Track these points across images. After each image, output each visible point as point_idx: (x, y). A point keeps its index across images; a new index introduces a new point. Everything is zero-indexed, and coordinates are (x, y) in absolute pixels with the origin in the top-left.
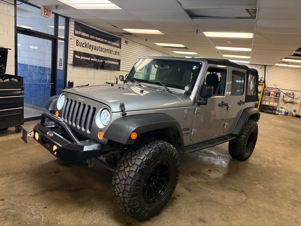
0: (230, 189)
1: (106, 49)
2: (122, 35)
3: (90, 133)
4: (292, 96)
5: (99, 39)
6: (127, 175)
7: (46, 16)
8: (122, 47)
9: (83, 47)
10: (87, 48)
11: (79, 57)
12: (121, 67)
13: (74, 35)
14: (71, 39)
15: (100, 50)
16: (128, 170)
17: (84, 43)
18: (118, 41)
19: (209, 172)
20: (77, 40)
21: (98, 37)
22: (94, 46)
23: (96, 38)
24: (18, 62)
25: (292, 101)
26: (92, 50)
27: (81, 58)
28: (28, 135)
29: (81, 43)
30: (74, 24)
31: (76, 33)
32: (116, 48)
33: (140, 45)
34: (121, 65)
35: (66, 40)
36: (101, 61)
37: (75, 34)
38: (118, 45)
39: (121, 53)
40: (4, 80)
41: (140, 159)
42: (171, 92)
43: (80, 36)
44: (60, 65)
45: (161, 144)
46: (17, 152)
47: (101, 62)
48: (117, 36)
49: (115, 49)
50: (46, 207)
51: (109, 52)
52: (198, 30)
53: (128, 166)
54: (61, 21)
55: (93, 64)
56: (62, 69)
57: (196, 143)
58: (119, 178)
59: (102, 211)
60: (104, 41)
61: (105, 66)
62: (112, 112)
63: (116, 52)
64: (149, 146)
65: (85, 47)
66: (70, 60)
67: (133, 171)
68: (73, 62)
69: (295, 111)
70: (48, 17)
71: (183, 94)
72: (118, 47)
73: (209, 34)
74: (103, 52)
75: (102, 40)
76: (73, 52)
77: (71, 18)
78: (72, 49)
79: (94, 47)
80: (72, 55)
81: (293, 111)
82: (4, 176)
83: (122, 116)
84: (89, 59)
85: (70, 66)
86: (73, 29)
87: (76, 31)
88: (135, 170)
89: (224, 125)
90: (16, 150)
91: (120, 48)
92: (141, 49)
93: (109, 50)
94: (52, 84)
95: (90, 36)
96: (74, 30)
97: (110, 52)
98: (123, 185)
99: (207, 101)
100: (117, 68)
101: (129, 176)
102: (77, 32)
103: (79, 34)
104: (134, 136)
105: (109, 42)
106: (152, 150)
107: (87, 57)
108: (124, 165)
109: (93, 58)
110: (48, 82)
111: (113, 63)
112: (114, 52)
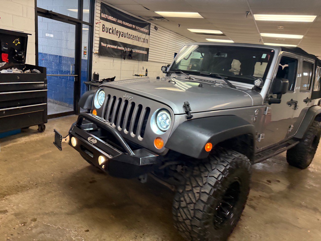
1: (134, 36)
2: (151, 20)
3: (143, 140)
5: (127, 24)
6: (197, 198)
8: (151, 33)
9: (110, 33)
10: (113, 34)
11: (105, 45)
12: (149, 57)
13: (100, 19)
14: (97, 23)
15: (128, 37)
16: (198, 191)
17: (110, 29)
18: (147, 26)
19: (269, 183)
20: (103, 25)
21: (126, 21)
22: (122, 32)
23: (124, 23)
24: (39, 52)
26: (119, 37)
27: (108, 46)
28: (63, 140)
29: (108, 28)
30: (100, 6)
31: (102, 16)
32: (145, 35)
33: (170, 31)
34: (149, 55)
35: (91, 25)
36: (129, 49)
37: (102, 18)
38: (146, 31)
39: (150, 41)
40: (24, 71)
41: (213, 177)
42: (234, 87)
43: (107, 20)
44: (84, 54)
46: (43, 156)
47: (128, 51)
48: (146, 21)
49: (144, 36)
50: (88, 231)
51: (137, 39)
52: (249, 12)
53: (198, 186)
55: (120, 53)
56: (86, 58)
57: (261, 150)
58: (185, 200)
60: (132, 26)
61: (133, 55)
62: (175, 114)
63: (144, 39)
65: (112, 34)
66: (96, 49)
67: (205, 192)
68: (99, 50)
71: (250, 90)
72: (146, 34)
74: (131, 39)
75: (130, 25)
76: (98, 39)
78: (98, 36)
79: (122, 33)
80: (98, 42)
82: (32, 188)
83: (186, 120)
84: (116, 47)
85: (95, 55)
87: (102, 14)
88: (208, 192)
89: (290, 128)
90: (42, 154)
91: (149, 34)
92: (170, 36)
93: (137, 37)
94: (75, 77)
95: (117, 21)
96: (100, 13)
97: (138, 39)
98: (192, 210)
99: (280, 98)
100: (145, 58)
101: (199, 199)
102: (104, 16)
103: (106, 17)
104: (209, 147)
105: (137, 28)
107: (114, 45)
108: (191, 184)
109: (120, 46)
110: (71, 74)
111: (141, 52)
112: (143, 40)
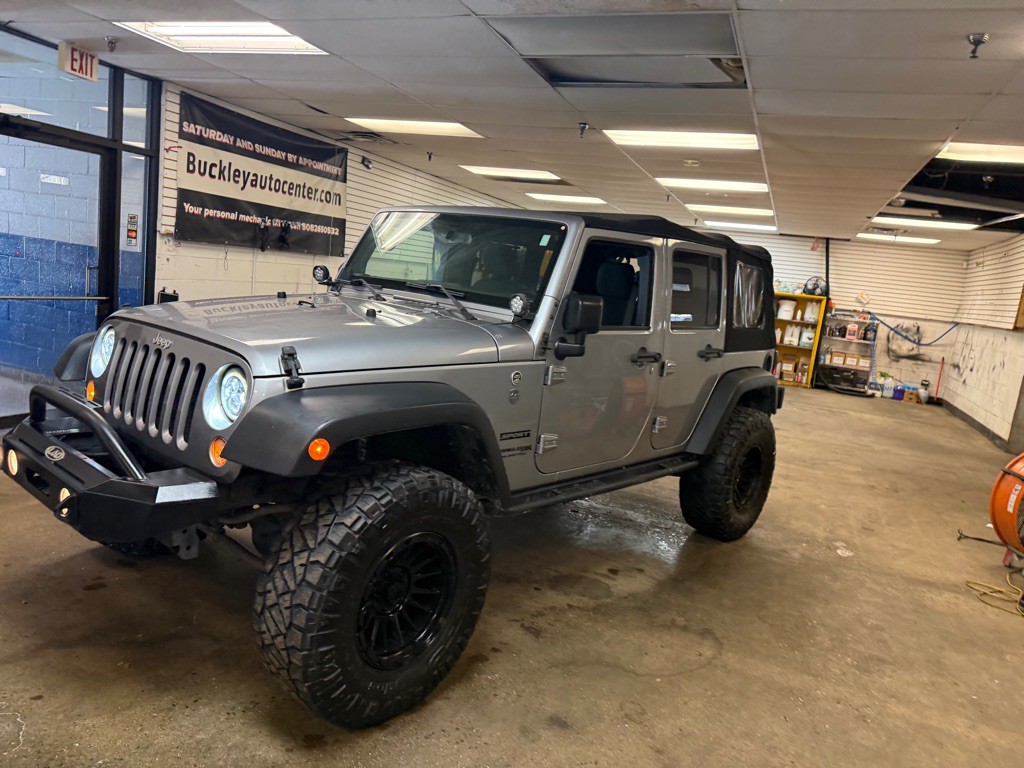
0: (670, 626)
1: (292, 184)
2: (348, 139)
3: (188, 448)
4: (916, 337)
5: (268, 151)
6: (299, 578)
7: (76, 73)
8: (349, 177)
9: (213, 177)
10: (224, 179)
11: (198, 211)
12: (347, 244)
13: (180, 137)
14: (167, 150)
15: (273, 186)
16: (304, 561)
17: (213, 165)
18: (337, 158)
19: (611, 575)
20: (190, 154)
21: (263, 144)
22: (251, 175)
23: (259, 148)
25: (914, 352)
26: (243, 188)
27: (205, 214)
29: (205, 163)
30: (178, 102)
31: (186, 129)
32: (331, 181)
33: (413, 171)
34: (347, 238)
35: (152, 155)
36: (277, 223)
37: (183, 135)
38: (335, 170)
39: (349, 197)
41: (343, 523)
42: (472, 318)
43: (201, 140)
44: (128, 237)
45: (417, 476)
47: (277, 227)
48: (333, 142)
49: (326, 185)
50: (40, 697)
51: (306, 194)
52: (586, 124)
53: (306, 548)
54: (134, 89)
55: (249, 234)
56: (138, 249)
57: (556, 479)
58: (275, 588)
59: (231, 703)
60: (286, 157)
61: (290, 240)
62: (255, 377)
63: (328, 193)
64: (377, 484)
65: (219, 178)
66: (167, 221)
67: (317, 562)
68: (177, 225)
69: (925, 385)
70: (84, 76)
71: (509, 323)
72: (336, 178)
73: (622, 137)
74: (284, 192)
75: (279, 154)
76: (175, 194)
77: (168, 81)
78: (173, 185)
79: (251, 177)
80: (174, 203)
81: (919, 386)
83: (287, 390)
84: (233, 216)
85: (166, 239)
86: (176, 118)
87: (185, 124)
88: (322, 560)
89: (654, 423)
91: (345, 180)
92: (417, 185)
93: (304, 187)
94: (101, 302)
95: (235, 141)
96: (178, 121)
97: (310, 193)
98: (286, 608)
99: (582, 343)
100: (334, 247)
101: (303, 580)
102: (189, 128)
103: (198, 133)
104: (319, 449)
105: (303, 161)
106: (386, 495)
107: (225, 211)
108: (292, 546)
109: (247, 214)
110: (88, 295)
111: (320, 229)
112: (324, 195)
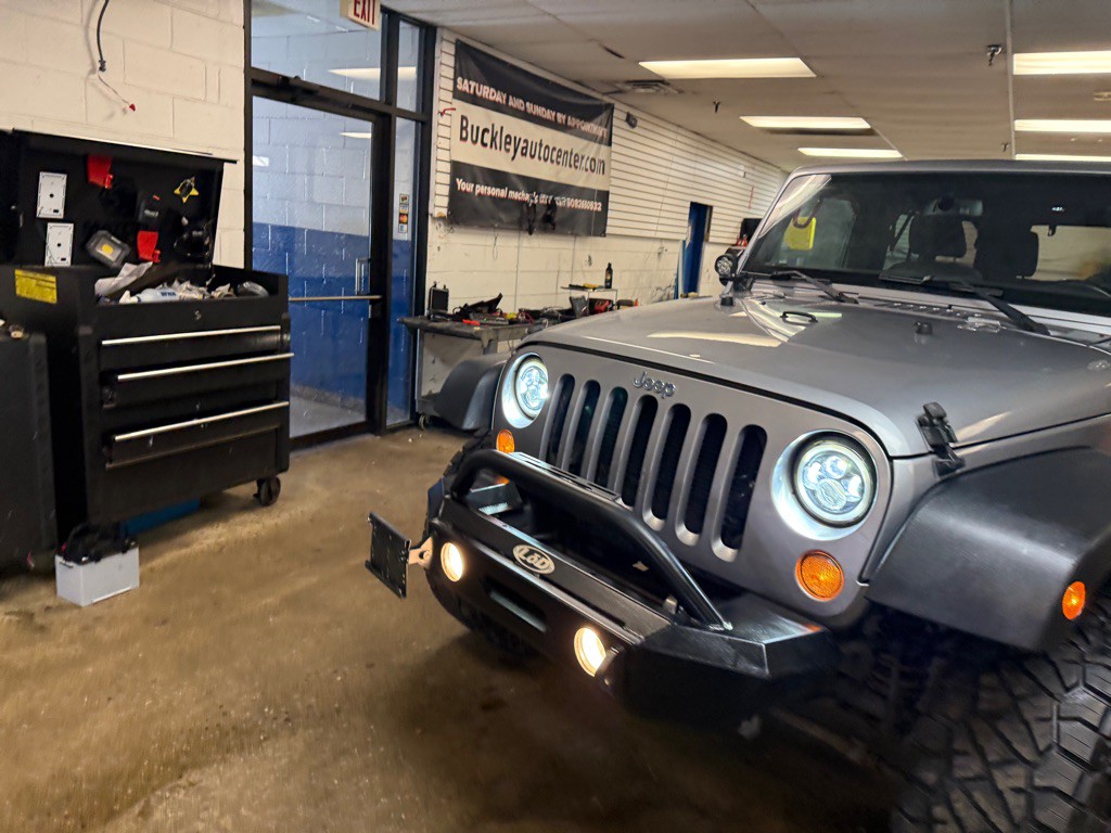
1: (560, 150)
2: (620, 92)
3: (738, 557)
5: (539, 111)
6: (1018, 813)
7: (359, 19)
8: (614, 139)
9: (484, 145)
10: (496, 148)
11: (469, 187)
12: (609, 222)
13: (454, 97)
14: (442, 114)
15: (542, 155)
17: (485, 130)
18: (604, 116)
20: (463, 118)
21: (534, 102)
22: (522, 141)
23: (530, 107)
24: (254, 220)
26: (513, 158)
27: (477, 192)
28: (413, 557)
29: (478, 128)
30: (453, 52)
31: (459, 87)
32: (596, 145)
33: (674, 128)
34: (610, 214)
35: (423, 120)
36: (544, 199)
37: (459, 95)
38: (601, 131)
39: (614, 165)
40: (212, 288)
43: (474, 100)
44: (400, 222)
47: (543, 205)
48: (600, 97)
49: (592, 150)
51: (572, 163)
52: (997, 46)
53: (1015, 759)
54: (408, 38)
55: (517, 214)
56: (408, 237)
58: (957, 819)
60: (556, 117)
61: (558, 217)
62: (891, 458)
63: (593, 160)
65: (491, 146)
66: (439, 203)
68: (451, 206)
70: (366, 23)
72: (601, 141)
74: (552, 161)
75: (549, 114)
76: (447, 167)
77: (443, 27)
78: (444, 155)
79: (522, 144)
80: (446, 179)
83: (938, 479)
84: (502, 193)
85: (437, 224)
86: (451, 73)
87: (459, 79)
91: (610, 144)
93: (571, 153)
94: (373, 302)
95: (507, 100)
96: (452, 76)
97: (574, 160)
100: (596, 225)
101: (1029, 818)
102: (463, 85)
103: (472, 91)
104: (1074, 601)
105: (572, 122)
107: (496, 187)
109: (516, 190)
110: (358, 294)
111: (584, 205)
112: (589, 162)
